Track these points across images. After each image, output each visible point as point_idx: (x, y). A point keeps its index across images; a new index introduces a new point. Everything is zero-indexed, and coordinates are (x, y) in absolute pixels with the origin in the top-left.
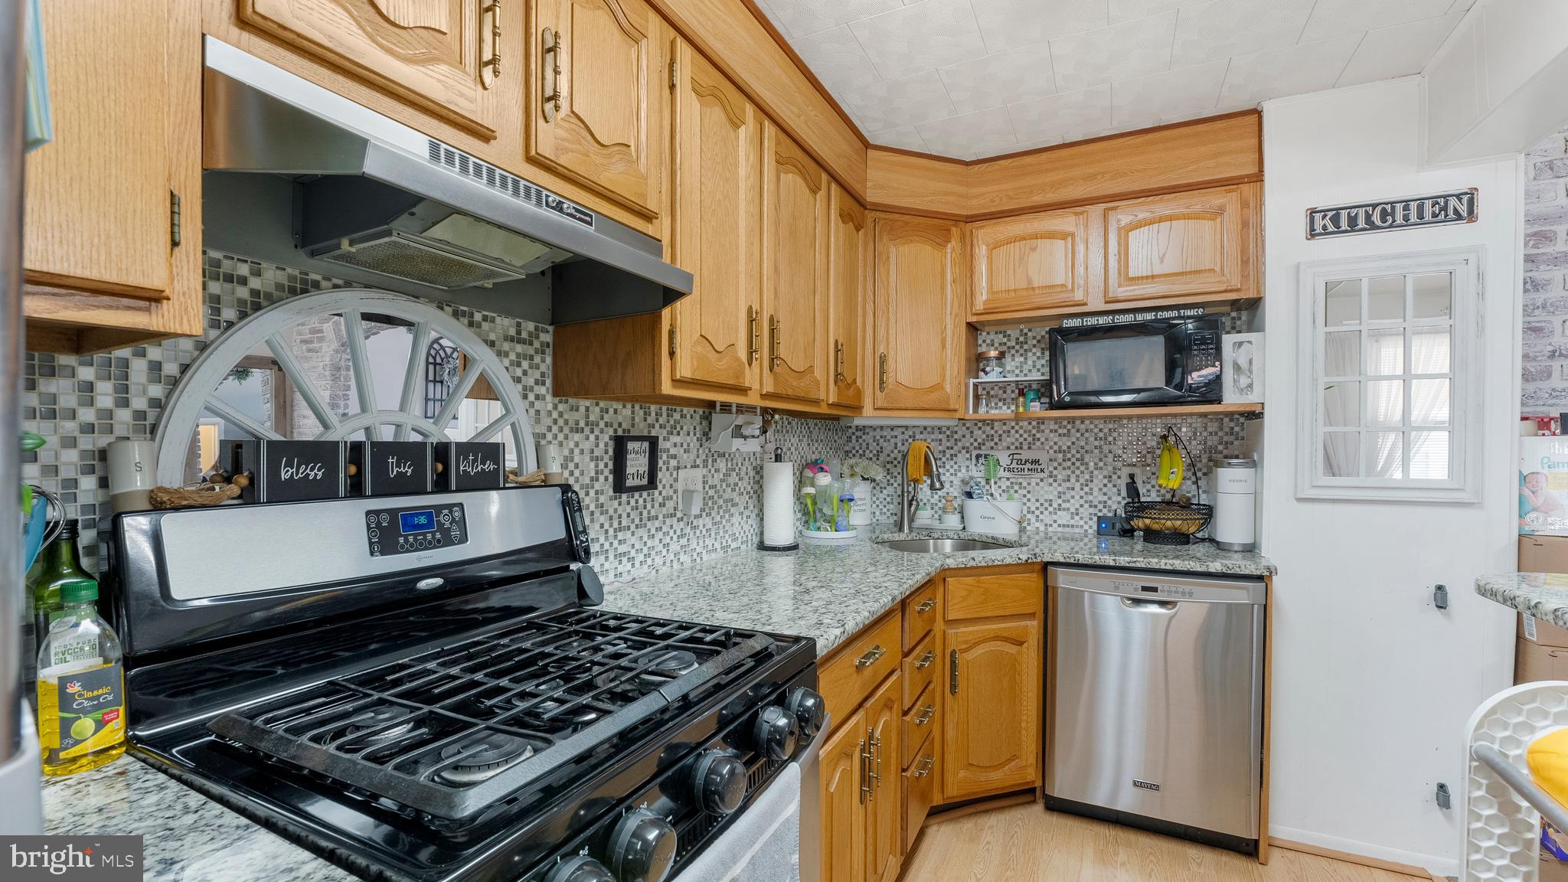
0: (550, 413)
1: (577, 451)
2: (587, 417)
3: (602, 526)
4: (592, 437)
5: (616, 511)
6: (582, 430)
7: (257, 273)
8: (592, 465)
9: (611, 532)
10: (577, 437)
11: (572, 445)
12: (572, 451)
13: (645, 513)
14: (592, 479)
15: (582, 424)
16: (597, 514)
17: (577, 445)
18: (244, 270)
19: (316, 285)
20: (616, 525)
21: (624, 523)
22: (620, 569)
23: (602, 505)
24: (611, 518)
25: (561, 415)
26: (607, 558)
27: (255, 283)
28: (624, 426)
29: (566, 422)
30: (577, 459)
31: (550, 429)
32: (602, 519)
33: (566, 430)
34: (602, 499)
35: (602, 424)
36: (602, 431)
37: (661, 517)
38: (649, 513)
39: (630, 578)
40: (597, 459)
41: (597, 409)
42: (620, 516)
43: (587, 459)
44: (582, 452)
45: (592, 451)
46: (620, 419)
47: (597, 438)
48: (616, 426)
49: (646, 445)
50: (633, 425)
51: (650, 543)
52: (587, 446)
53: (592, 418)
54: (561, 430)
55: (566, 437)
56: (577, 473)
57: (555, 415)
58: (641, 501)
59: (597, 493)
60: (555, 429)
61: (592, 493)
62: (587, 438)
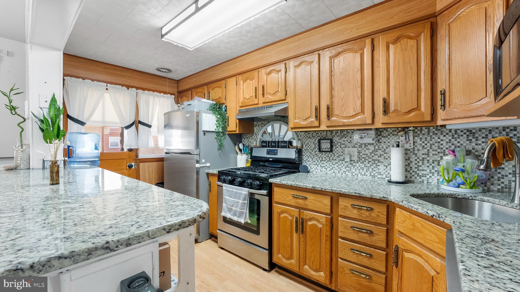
0: (303, 135)
1: (310, 142)
2: (312, 135)
3: (316, 159)
4: (314, 139)
5: (321, 156)
6: (311, 138)
7: (265, 123)
8: (314, 145)
9: (319, 161)
10: (310, 139)
11: (308, 141)
12: (308, 142)
13: (331, 158)
14: (314, 148)
15: (311, 137)
16: (315, 156)
17: (310, 141)
19: (270, 122)
20: (321, 159)
21: (324, 159)
22: (322, 170)
23: (317, 154)
24: (319, 157)
25: (306, 135)
26: (318, 166)
27: (265, 124)
28: (324, 136)
29: (307, 137)
30: (309, 144)
31: (303, 138)
32: (316, 157)
33: (307, 138)
34: (316, 153)
35: (316, 136)
36: (316, 138)
37: (337, 160)
38: (333, 158)
39: (325, 173)
40: (315, 144)
41: (315, 133)
42: (322, 158)
43: (312, 144)
44: (311, 143)
45: (314, 142)
46: (322, 135)
47: (315, 139)
48: (321, 137)
49: (329, 141)
50: (327, 136)
51: (333, 166)
52: (312, 141)
53: (314, 135)
54: (306, 138)
55: (307, 140)
56: (310, 147)
57: (304, 135)
58: (330, 155)
59: (315, 151)
60: (304, 138)
61: (314, 151)
62: (312, 140)
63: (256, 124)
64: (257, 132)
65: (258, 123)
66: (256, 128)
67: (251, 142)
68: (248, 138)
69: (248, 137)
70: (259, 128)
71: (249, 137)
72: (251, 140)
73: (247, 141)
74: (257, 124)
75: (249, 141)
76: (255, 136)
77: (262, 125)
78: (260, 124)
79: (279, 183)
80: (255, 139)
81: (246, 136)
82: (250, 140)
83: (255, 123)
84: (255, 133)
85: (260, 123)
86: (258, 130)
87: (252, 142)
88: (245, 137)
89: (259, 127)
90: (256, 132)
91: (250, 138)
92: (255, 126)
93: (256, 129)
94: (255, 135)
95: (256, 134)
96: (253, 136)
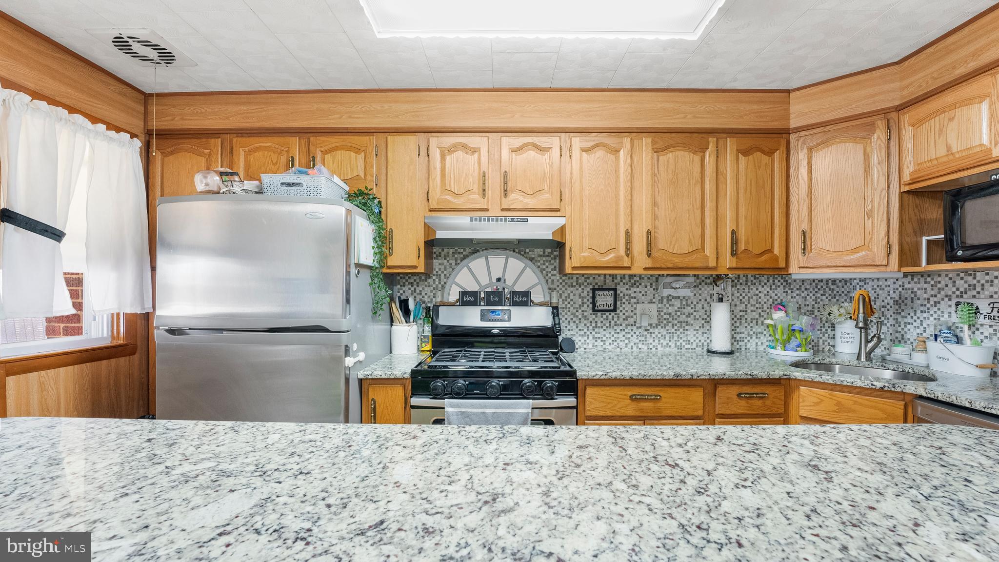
0: (558, 281)
1: (572, 294)
2: (577, 281)
3: (585, 325)
4: (580, 289)
5: (594, 319)
6: (575, 286)
7: (465, 251)
8: (580, 300)
9: (591, 328)
10: (572, 289)
11: (569, 292)
12: (569, 295)
13: (613, 322)
14: (580, 306)
15: (575, 284)
16: (583, 320)
17: (572, 292)
18: (462, 250)
19: (478, 251)
20: (594, 325)
21: (599, 325)
22: (596, 344)
23: (586, 317)
24: (591, 322)
25: (564, 281)
26: (588, 338)
27: (464, 253)
28: (599, 284)
29: (566, 283)
30: (571, 298)
31: (558, 286)
32: (585, 322)
33: (566, 286)
34: (585, 314)
35: (586, 284)
36: (586, 287)
37: (624, 325)
38: (616, 322)
39: (602, 349)
40: (583, 298)
41: (583, 278)
42: (596, 322)
43: (577, 297)
44: (574, 295)
45: (580, 295)
46: (597, 281)
47: (583, 289)
48: (594, 284)
49: (611, 292)
50: (605, 284)
51: (616, 336)
52: (577, 293)
53: (580, 281)
54: (564, 286)
55: (566, 289)
56: (572, 303)
57: (561, 281)
58: (610, 317)
59: (583, 311)
60: (561, 286)
61: (580, 311)
62: (577, 289)
63: (437, 253)
64: (443, 270)
65: (446, 250)
66: (440, 262)
67: (423, 294)
68: (415, 283)
69: (415, 280)
70: (448, 261)
71: (418, 281)
72: (423, 289)
73: (410, 291)
74: (443, 254)
75: (418, 291)
76: (437, 280)
77: (456, 256)
78: (451, 254)
79: (602, 377)
80: (434, 286)
81: (407, 278)
82: (421, 289)
83: (434, 250)
84: (435, 272)
85: (451, 251)
86: (445, 267)
87: (426, 294)
88: (404, 281)
89: (448, 259)
90: (440, 270)
91: (420, 283)
92: (435, 256)
93: (440, 264)
94: (434, 278)
95: (439, 276)
96: (429, 280)
